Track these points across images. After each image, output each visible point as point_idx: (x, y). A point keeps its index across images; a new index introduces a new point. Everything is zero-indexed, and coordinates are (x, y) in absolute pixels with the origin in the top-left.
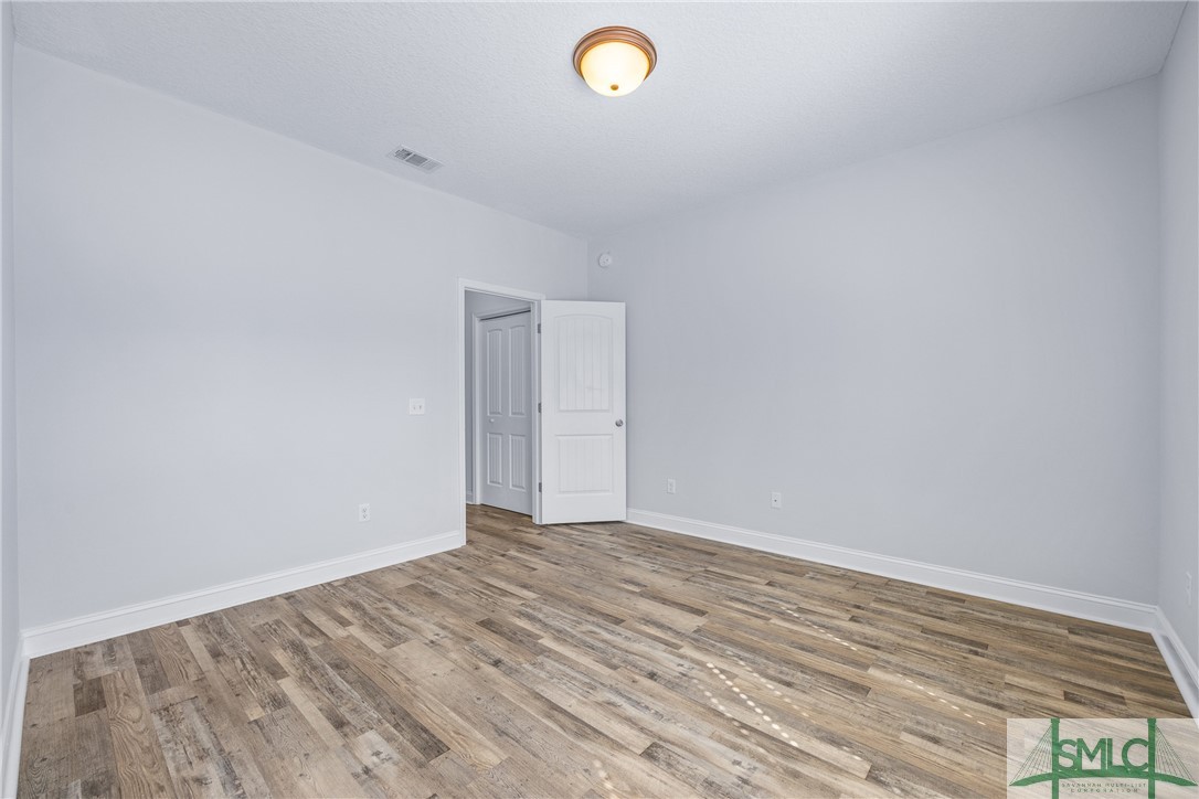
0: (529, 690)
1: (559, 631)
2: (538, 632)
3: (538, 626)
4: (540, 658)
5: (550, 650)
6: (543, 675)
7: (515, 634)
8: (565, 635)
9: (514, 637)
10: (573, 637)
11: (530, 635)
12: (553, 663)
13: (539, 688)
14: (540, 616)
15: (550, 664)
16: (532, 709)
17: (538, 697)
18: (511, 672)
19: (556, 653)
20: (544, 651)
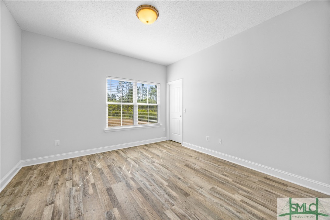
0: (171, 172)
1: (161, 187)
2: (168, 188)
3: (168, 191)
4: (168, 178)
5: (165, 180)
6: (168, 174)
7: (175, 188)
8: (159, 186)
9: (175, 187)
10: (157, 185)
11: (170, 187)
12: (165, 177)
13: (169, 172)
14: (166, 196)
15: (166, 177)
16: (171, 169)
17: (169, 170)
18: (176, 176)
19: (164, 180)
20: (167, 180)
